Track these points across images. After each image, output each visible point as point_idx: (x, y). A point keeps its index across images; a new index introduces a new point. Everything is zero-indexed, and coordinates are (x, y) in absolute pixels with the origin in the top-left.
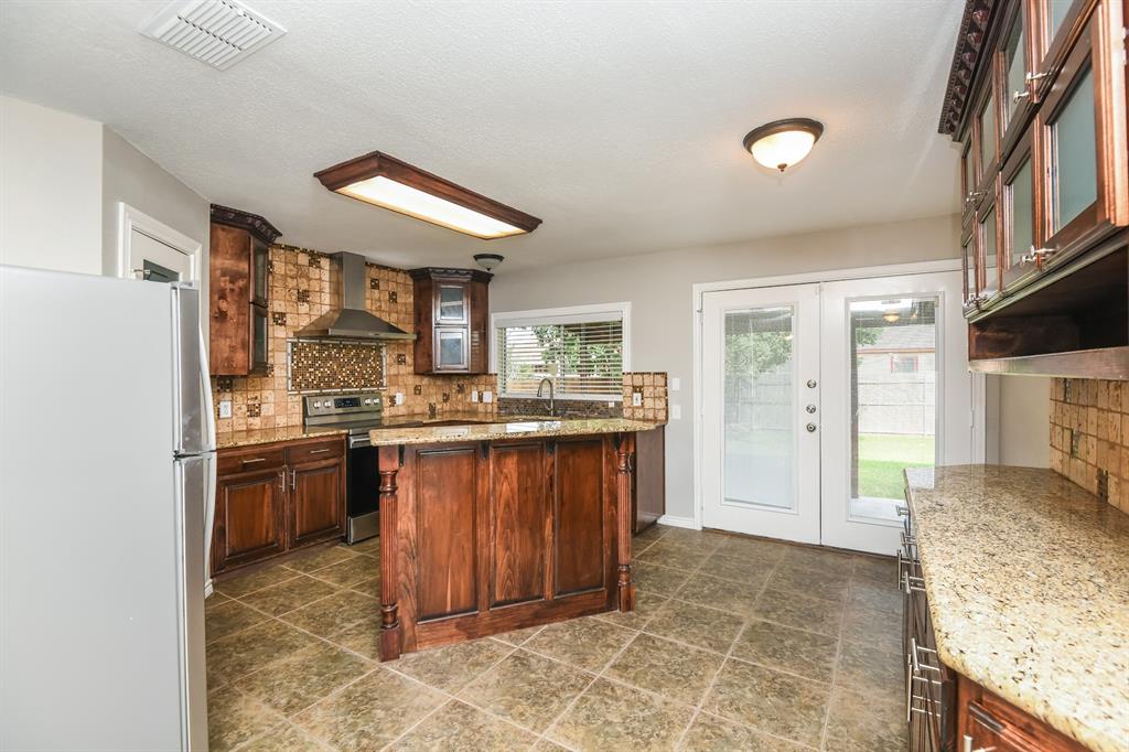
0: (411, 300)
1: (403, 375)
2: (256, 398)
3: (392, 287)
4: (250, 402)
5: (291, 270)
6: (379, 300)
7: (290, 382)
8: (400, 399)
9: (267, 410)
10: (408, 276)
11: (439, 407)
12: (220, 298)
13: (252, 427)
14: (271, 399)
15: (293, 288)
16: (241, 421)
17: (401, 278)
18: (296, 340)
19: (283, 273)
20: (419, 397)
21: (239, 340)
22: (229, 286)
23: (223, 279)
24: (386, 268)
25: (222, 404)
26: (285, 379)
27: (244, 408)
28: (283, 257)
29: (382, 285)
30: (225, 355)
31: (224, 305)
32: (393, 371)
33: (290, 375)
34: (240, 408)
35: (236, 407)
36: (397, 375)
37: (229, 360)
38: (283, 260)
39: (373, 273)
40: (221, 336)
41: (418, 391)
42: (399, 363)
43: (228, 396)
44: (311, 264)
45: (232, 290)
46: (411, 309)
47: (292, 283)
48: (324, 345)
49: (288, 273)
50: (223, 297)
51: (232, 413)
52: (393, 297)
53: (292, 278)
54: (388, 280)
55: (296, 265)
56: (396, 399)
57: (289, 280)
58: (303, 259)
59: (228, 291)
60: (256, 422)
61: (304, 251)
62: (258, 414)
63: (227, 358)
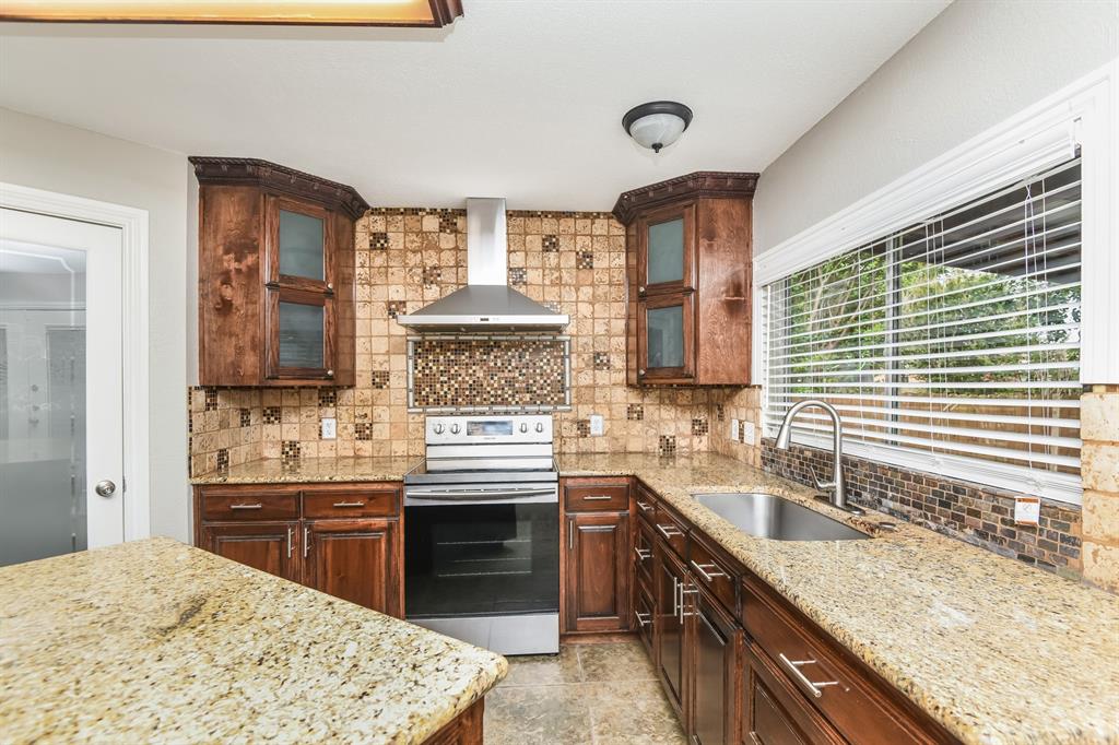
0: (622, 261)
1: (604, 386)
2: (366, 415)
3: (582, 243)
4: (358, 421)
5: (413, 242)
6: (558, 268)
7: (411, 394)
8: (597, 425)
9: (381, 432)
10: (614, 222)
11: (681, 443)
12: (223, 283)
13: (359, 453)
14: (385, 417)
15: (416, 266)
16: (347, 445)
17: (601, 227)
18: (419, 338)
19: (401, 247)
20: (639, 425)
21: (248, 338)
22: (234, 265)
23: (226, 257)
24: (570, 215)
25: (325, 421)
26: (405, 391)
27: (351, 428)
28: (401, 225)
29: (564, 244)
30: (229, 360)
31: (228, 293)
32: (586, 379)
33: (411, 387)
34: (345, 428)
35: (340, 426)
36: (593, 387)
37: (236, 366)
38: (402, 229)
39: (548, 226)
40: (225, 334)
41: (635, 414)
42: (597, 367)
43: (330, 411)
44: (442, 229)
45: (239, 271)
46: (621, 276)
47: (413, 259)
48: (463, 342)
49: (408, 245)
50: (227, 281)
51: (338, 435)
52: (585, 261)
53: (414, 252)
54: (575, 235)
55: (420, 233)
56: (592, 426)
57: (410, 254)
58: (431, 223)
59: (233, 272)
60: (366, 447)
61: (433, 212)
62: (369, 438)
63: (233, 363)
